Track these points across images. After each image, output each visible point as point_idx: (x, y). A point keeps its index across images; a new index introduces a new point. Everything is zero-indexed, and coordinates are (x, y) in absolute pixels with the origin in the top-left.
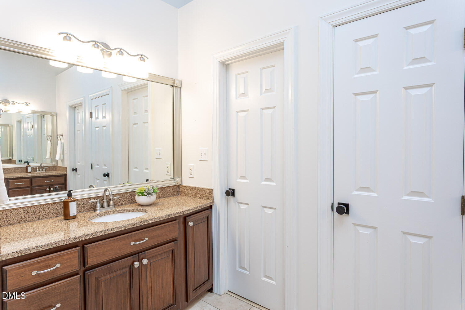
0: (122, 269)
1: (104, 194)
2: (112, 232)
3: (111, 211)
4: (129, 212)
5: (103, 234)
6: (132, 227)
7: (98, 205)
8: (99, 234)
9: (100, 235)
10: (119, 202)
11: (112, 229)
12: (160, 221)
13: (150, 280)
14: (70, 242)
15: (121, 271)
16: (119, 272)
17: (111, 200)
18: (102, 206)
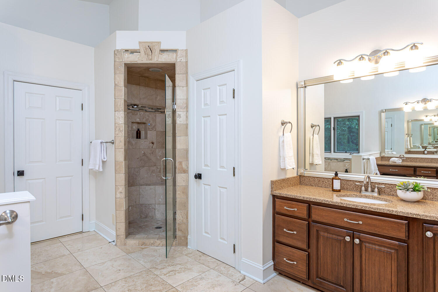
0: (338, 236)
1: (364, 180)
2: (327, 203)
3: (370, 196)
4: (386, 201)
5: (320, 201)
6: (345, 206)
7: (363, 188)
8: (318, 200)
9: (319, 202)
10: (389, 192)
11: (327, 201)
12: (376, 212)
13: (365, 262)
14: (301, 199)
15: (337, 237)
16: (334, 236)
17: (363, 186)
18: (366, 190)
